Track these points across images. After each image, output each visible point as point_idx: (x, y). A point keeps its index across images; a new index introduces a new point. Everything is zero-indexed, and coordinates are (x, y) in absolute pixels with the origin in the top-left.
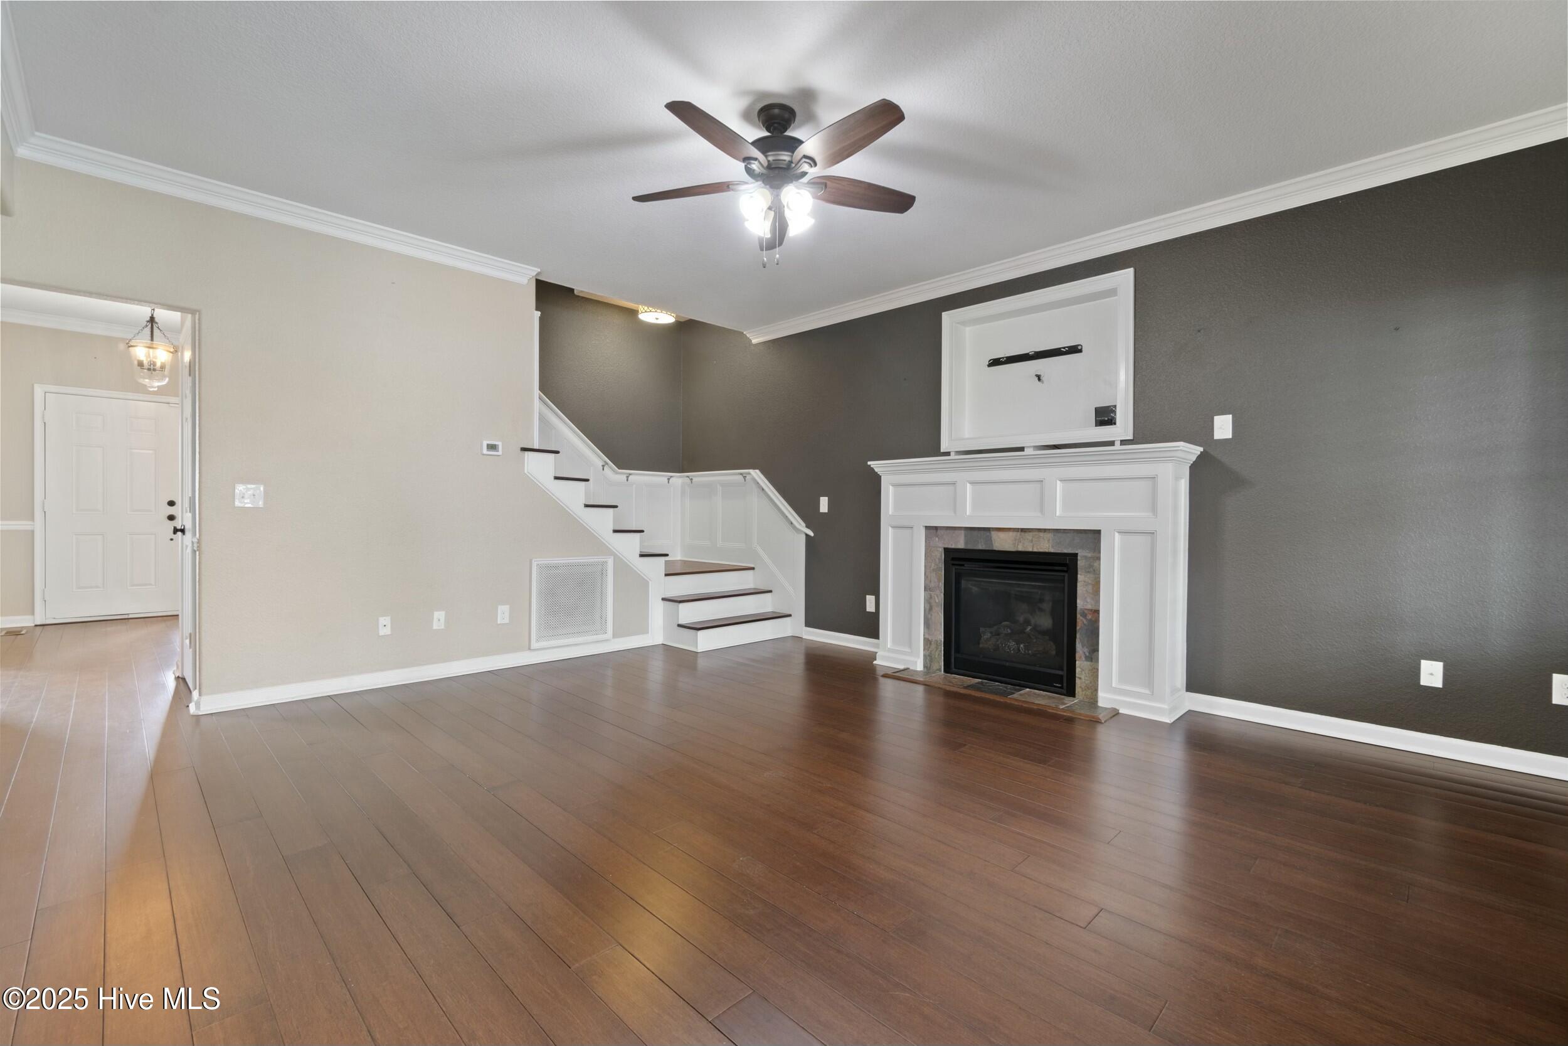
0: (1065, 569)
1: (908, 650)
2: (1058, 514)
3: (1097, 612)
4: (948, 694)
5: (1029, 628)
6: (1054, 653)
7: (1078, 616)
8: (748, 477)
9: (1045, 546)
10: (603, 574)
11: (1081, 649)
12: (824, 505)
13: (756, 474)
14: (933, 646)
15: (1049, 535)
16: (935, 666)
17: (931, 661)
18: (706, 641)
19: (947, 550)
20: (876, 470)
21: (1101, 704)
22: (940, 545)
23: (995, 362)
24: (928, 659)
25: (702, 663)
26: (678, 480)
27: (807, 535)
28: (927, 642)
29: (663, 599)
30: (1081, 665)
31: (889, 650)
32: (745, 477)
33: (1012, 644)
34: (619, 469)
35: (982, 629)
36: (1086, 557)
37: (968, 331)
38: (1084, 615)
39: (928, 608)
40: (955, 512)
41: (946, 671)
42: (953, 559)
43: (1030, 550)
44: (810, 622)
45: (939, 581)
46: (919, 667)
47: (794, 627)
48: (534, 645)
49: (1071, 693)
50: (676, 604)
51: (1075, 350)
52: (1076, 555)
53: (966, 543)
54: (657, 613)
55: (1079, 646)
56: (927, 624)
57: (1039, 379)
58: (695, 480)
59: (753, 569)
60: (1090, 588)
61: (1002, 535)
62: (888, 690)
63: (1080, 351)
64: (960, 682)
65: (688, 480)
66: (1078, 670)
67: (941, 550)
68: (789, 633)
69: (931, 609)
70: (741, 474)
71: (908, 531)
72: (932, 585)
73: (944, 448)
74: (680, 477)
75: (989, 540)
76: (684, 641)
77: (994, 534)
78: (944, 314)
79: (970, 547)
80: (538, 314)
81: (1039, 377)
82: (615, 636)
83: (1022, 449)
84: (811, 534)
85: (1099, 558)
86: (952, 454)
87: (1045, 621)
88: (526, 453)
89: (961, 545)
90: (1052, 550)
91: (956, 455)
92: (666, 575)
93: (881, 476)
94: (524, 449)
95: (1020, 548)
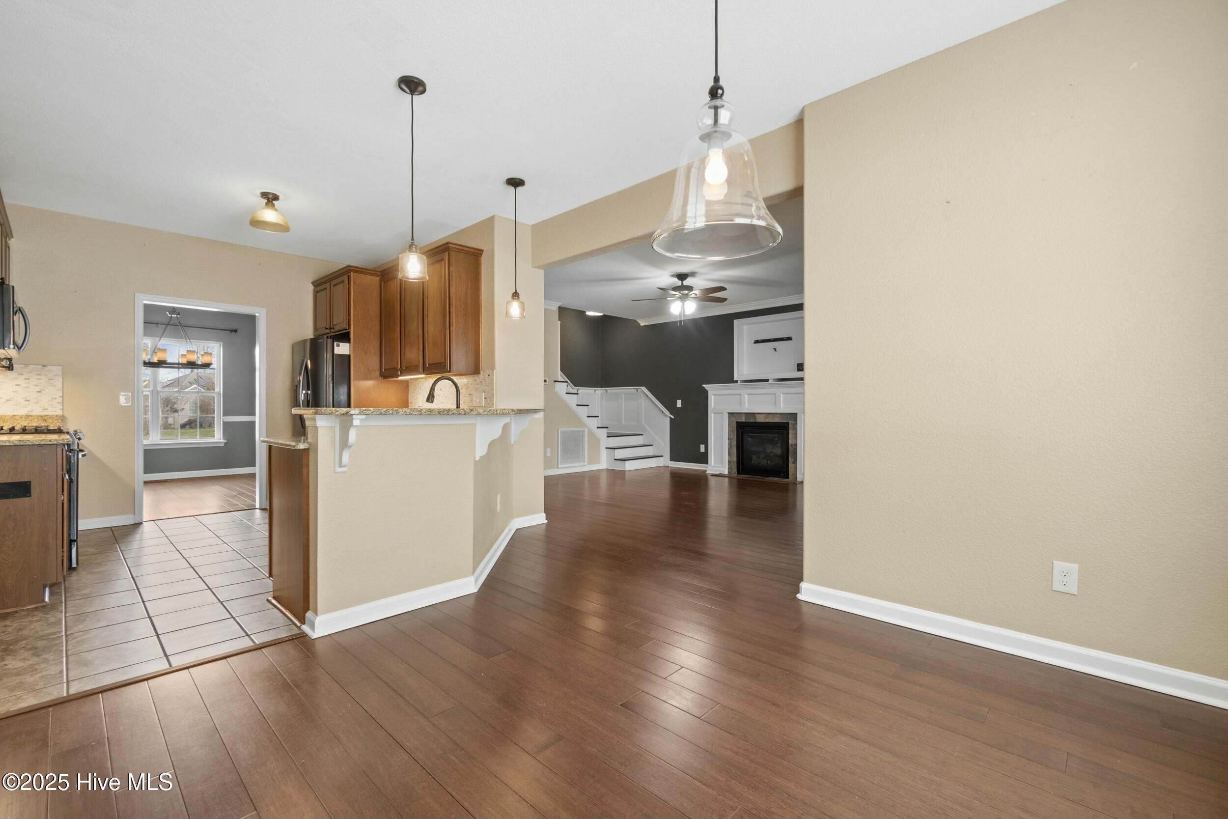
0: (784, 428)
1: (721, 466)
2: (781, 407)
3: (796, 444)
4: (738, 479)
5: (772, 454)
6: (781, 463)
7: (790, 447)
8: (639, 390)
9: (777, 420)
10: (583, 436)
11: (791, 460)
12: (679, 403)
13: (644, 389)
14: (732, 463)
15: (778, 415)
16: (733, 472)
17: (731, 470)
18: (629, 466)
19: (737, 422)
20: (706, 388)
21: (798, 480)
22: (735, 420)
23: (757, 342)
24: (730, 469)
25: (627, 476)
26: (600, 391)
27: (670, 418)
28: (729, 462)
29: (606, 448)
30: (791, 465)
31: (714, 466)
32: (637, 390)
33: (765, 461)
34: (575, 386)
35: (752, 456)
36: (792, 424)
37: (745, 327)
38: (792, 446)
39: (730, 447)
40: (741, 406)
41: (738, 474)
42: (741, 426)
43: (771, 421)
44: (672, 459)
45: (734, 435)
46: (726, 472)
47: (665, 461)
48: (560, 466)
49: (788, 477)
50: (614, 450)
51: (789, 339)
52: (788, 423)
53: (746, 419)
54: (604, 454)
55: (790, 458)
56: (729, 454)
57: (775, 350)
58: (608, 391)
59: (642, 435)
60: (794, 435)
61: (760, 415)
62: (712, 481)
63: (792, 339)
64: (742, 476)
65: (605, 391)
66: (790, 468)
67: (735, 423)
68: (662, 465)
69: (731, 448)
70: (636, 389)
71: (721, 414)
72: (731, 437)
73: (735, 379)
74: (601, 390)
75: (755, 418)
76: (618, 466)
77: (757, 415)
78: (735, 321)
79: (747, 421)
80: (560, 322)
81: (775, 349)
82: (589, 464)
83: (767, 380)
84: (673, 417)
85: (797, 424)
86: (739, 382)
87: (778, 451)
88: (556, 383)
89: (743, 420)
90: (780, 421)
91: (741, 383)
92: (607, 437)
93: (708, 391)
94: (555, 381)
95: (767, 421)
